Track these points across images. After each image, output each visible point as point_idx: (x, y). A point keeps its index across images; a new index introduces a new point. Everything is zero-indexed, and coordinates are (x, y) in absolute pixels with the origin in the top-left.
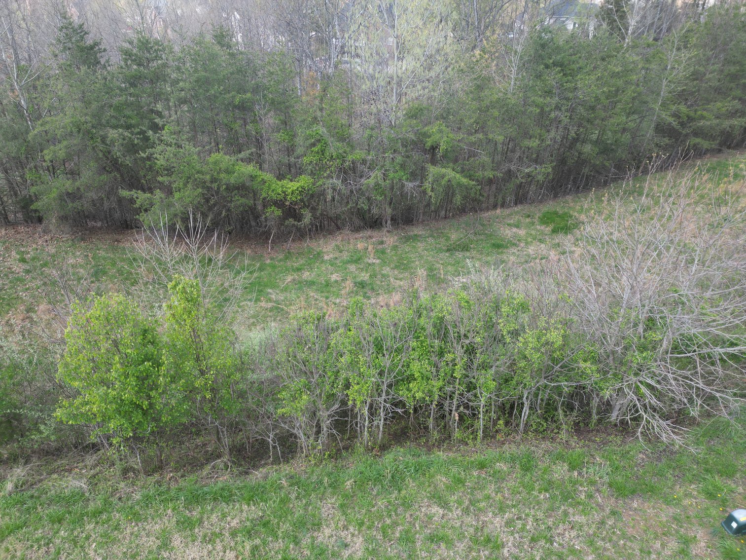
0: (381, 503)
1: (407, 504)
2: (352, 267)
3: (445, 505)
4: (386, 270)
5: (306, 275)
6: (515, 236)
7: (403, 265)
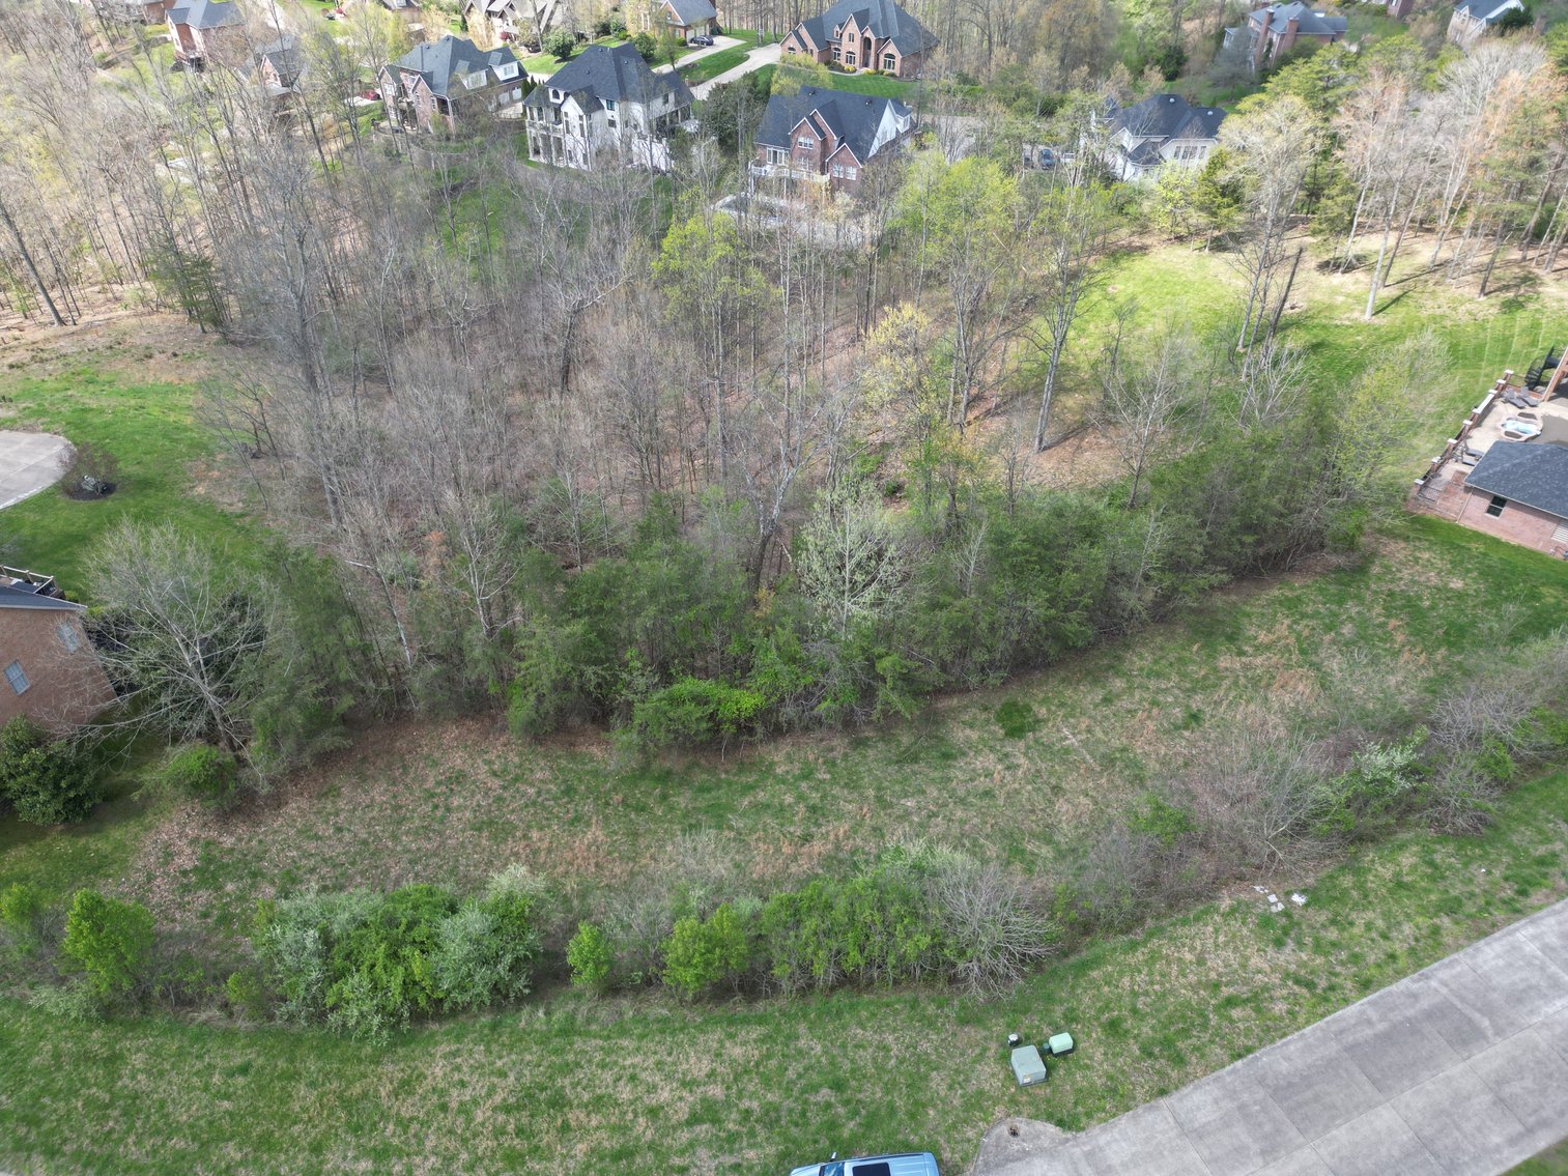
0: (831, 1027)
1: (844, 1028)
2: (804, 785)
3: (864, 1029)
4: (836, 791)
5: (761, 796)
6: (968, 739)
7: (853, 785)
